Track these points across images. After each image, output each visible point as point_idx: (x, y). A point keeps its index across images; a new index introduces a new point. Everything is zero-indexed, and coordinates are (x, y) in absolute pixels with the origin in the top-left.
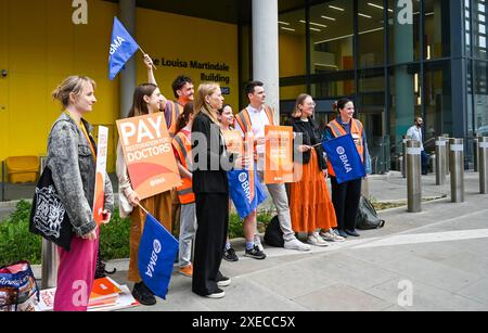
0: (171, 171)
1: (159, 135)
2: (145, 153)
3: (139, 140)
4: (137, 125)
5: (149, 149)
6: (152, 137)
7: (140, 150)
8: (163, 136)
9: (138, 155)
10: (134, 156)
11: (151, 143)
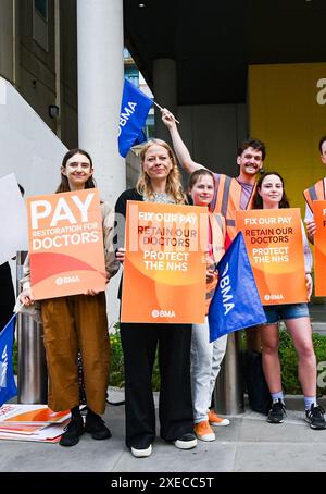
0: (92, 269)
1: (85, 218)
2: (58, 241)
3: (53, 224)
4: (54, 205)
5: (66, 236)
6: (73, 220)
7: (52, 237)
8: (91, 220)
9: (47, 243)
10: (42, 243)
11: (71, 229)
